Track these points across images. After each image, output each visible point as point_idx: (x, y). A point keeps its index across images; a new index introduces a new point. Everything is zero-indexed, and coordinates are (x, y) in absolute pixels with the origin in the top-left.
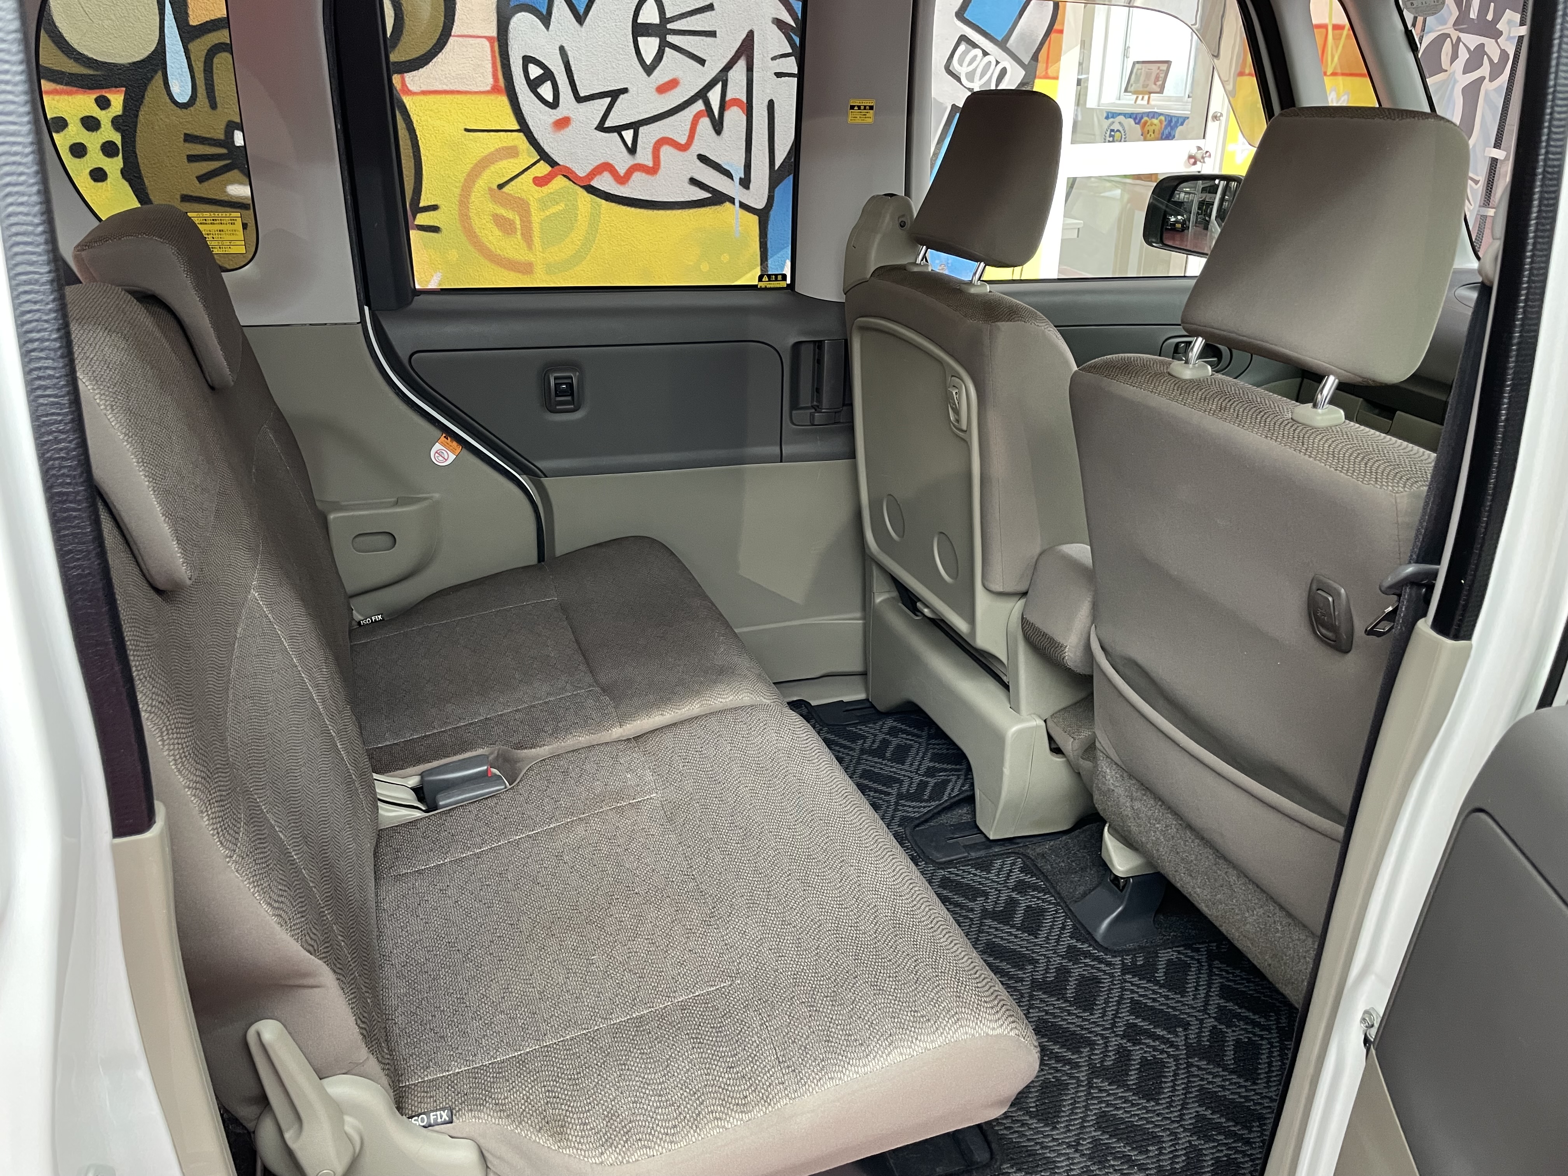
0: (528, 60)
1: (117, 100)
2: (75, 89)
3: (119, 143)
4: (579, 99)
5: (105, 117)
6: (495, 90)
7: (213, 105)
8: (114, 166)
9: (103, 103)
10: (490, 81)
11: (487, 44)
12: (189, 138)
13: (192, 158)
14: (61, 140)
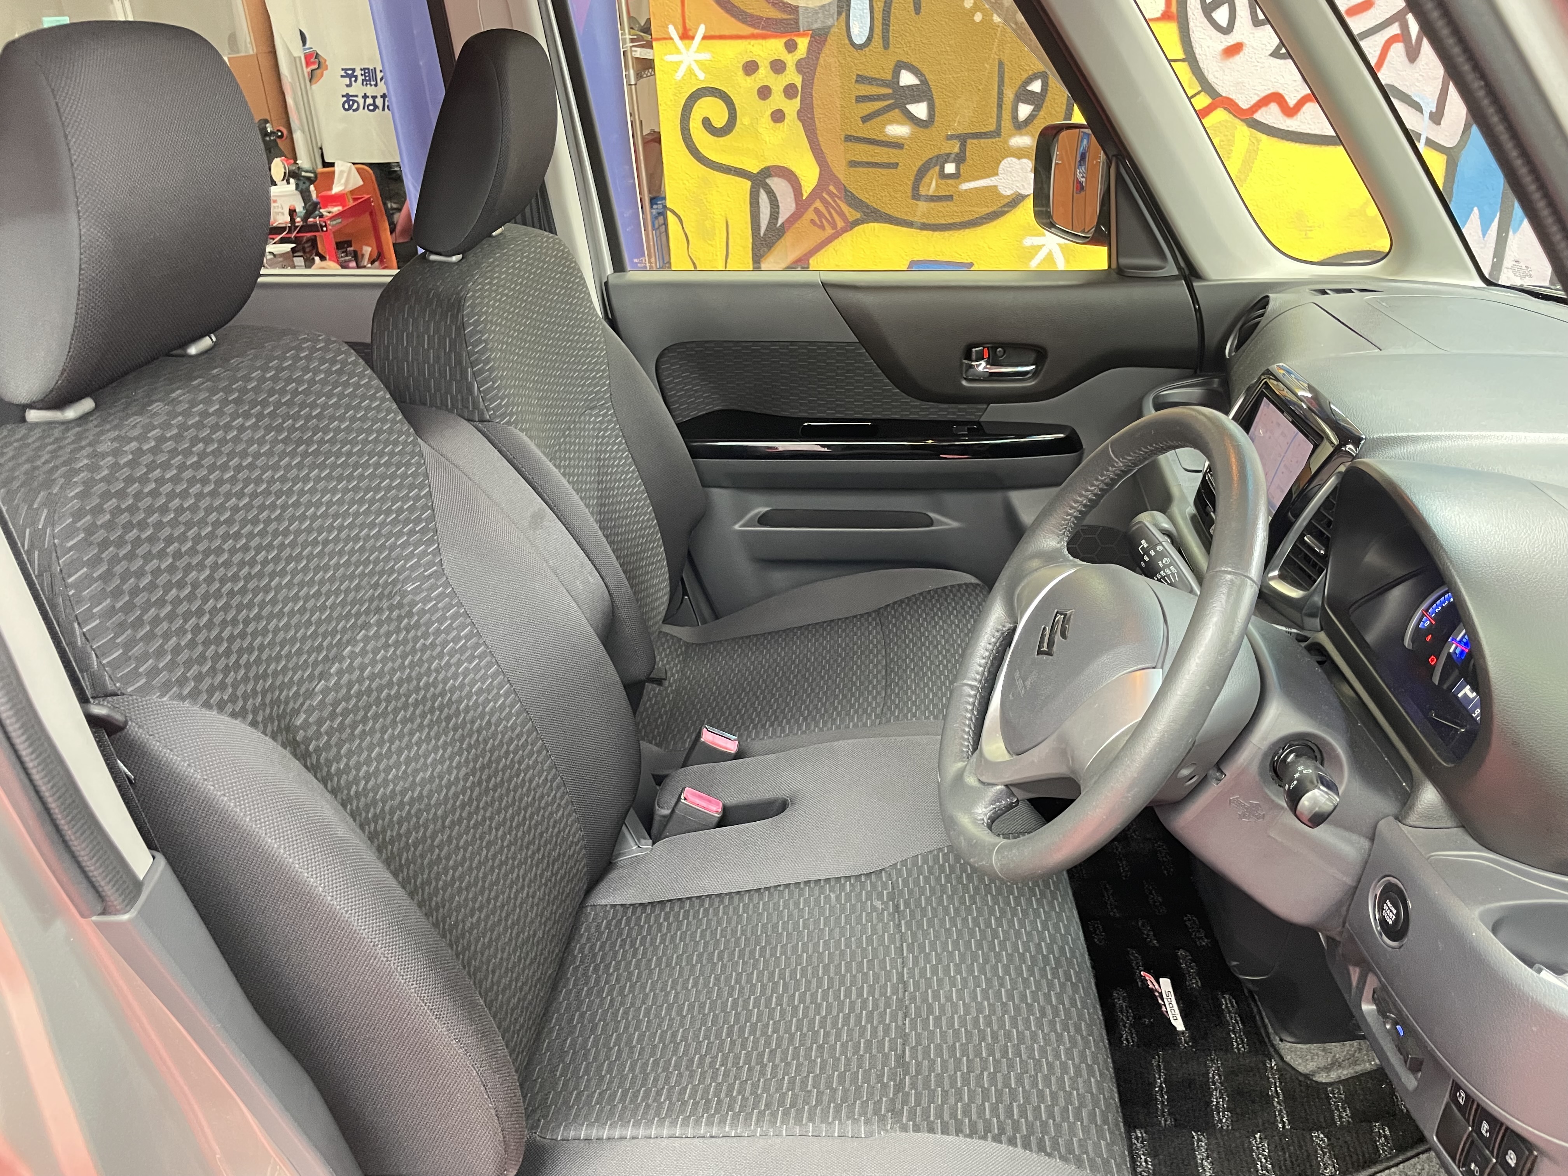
4: (1257, 23)
6: (1165, 16)
7: (886, 46)
8: (792, 107)
9: (791, 47)
10: (1162, 6)
12: (861, 79)
13: (860, 99)
14: (752, 83)
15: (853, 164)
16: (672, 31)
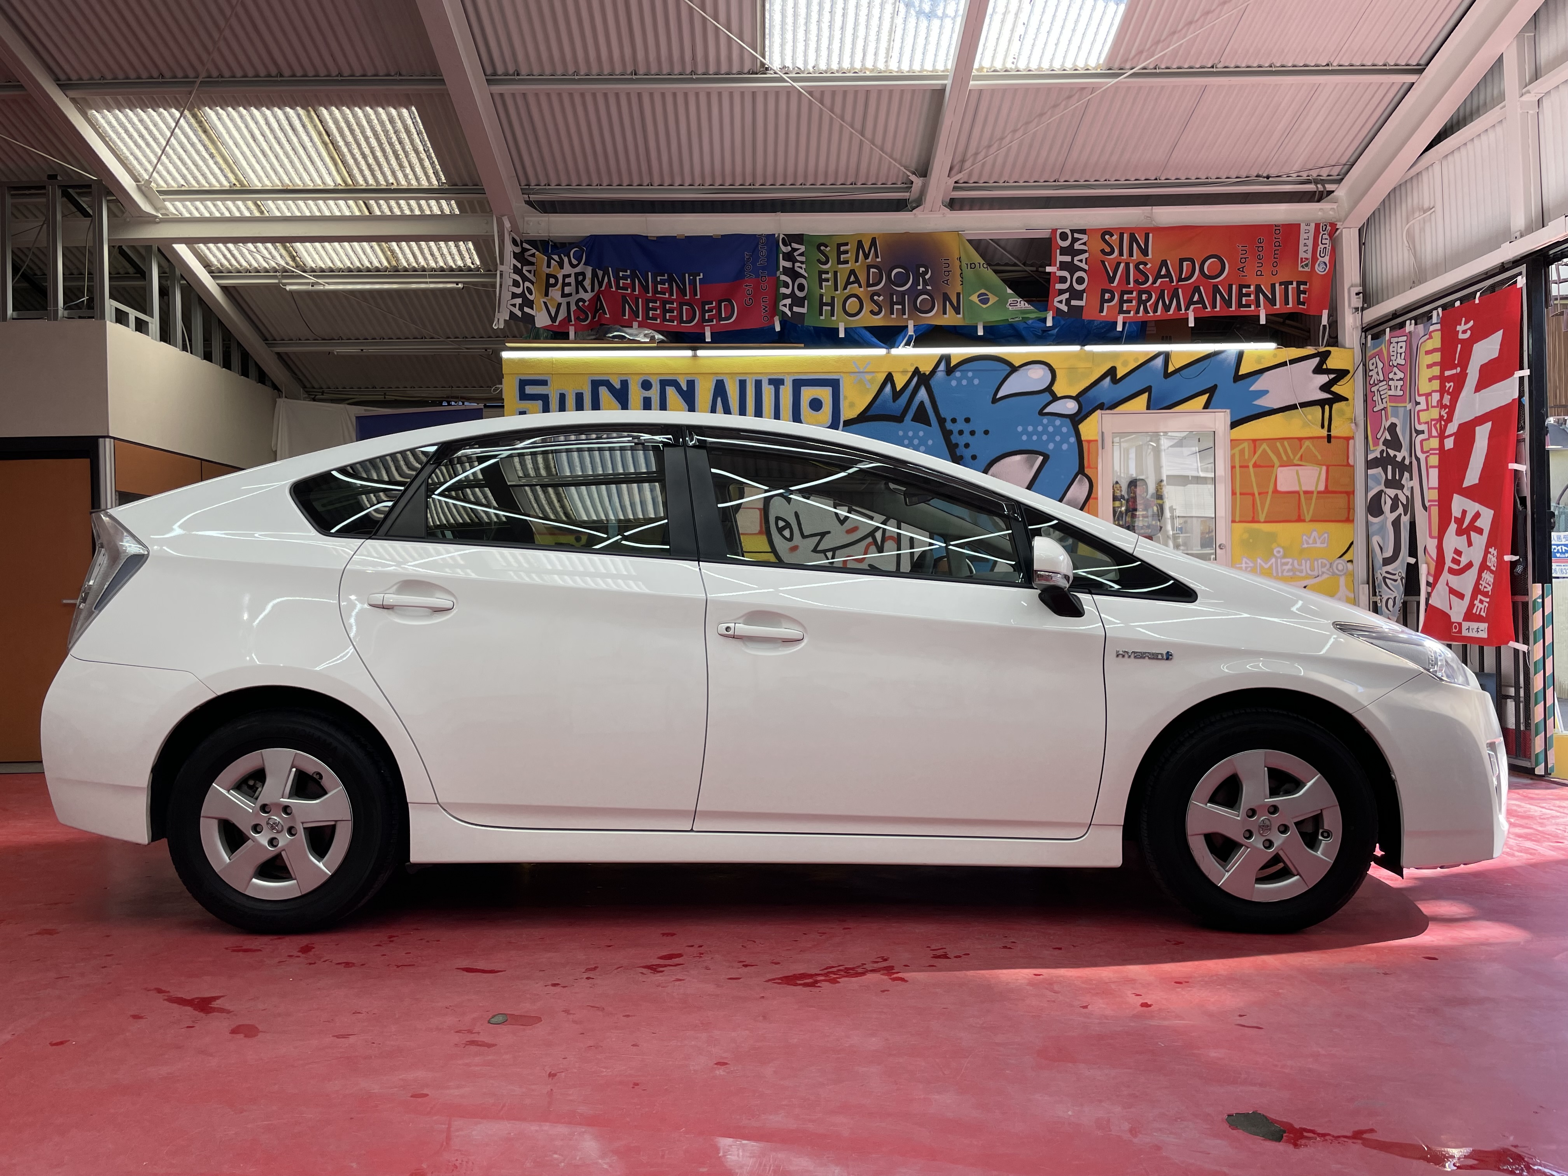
0: (778, 519)
4: (804, 536)
6: (760, 533)
10: (758, 528)
11: (758, 512)
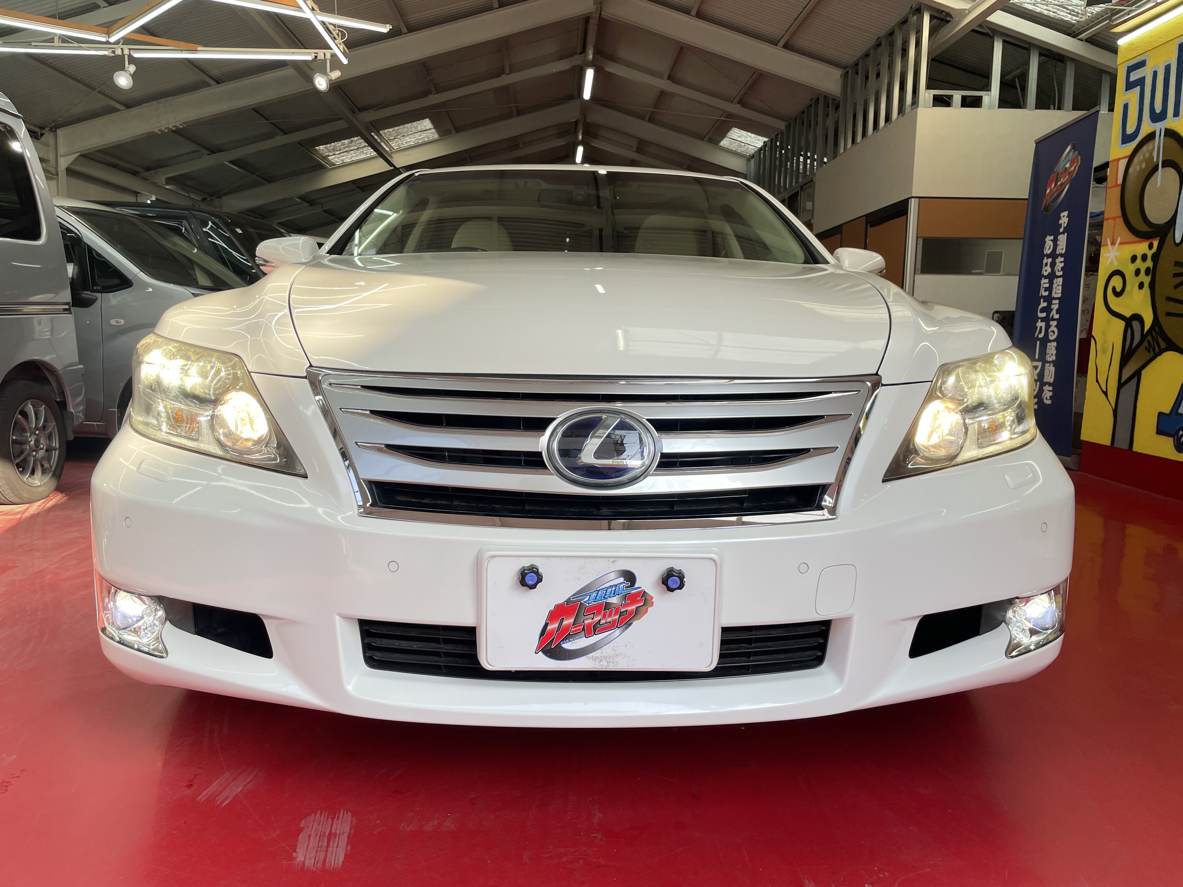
1: (1156, 244)
2: (1142, 240)
3: (1151, 267)
5: (1150, 253)
8: (1147, 280)
9: (1151, 246)
12: (1176, 264)
13: (1175, 275)
14: (1132, 267)
15: (1168, 314)
16: (1109, 243)
